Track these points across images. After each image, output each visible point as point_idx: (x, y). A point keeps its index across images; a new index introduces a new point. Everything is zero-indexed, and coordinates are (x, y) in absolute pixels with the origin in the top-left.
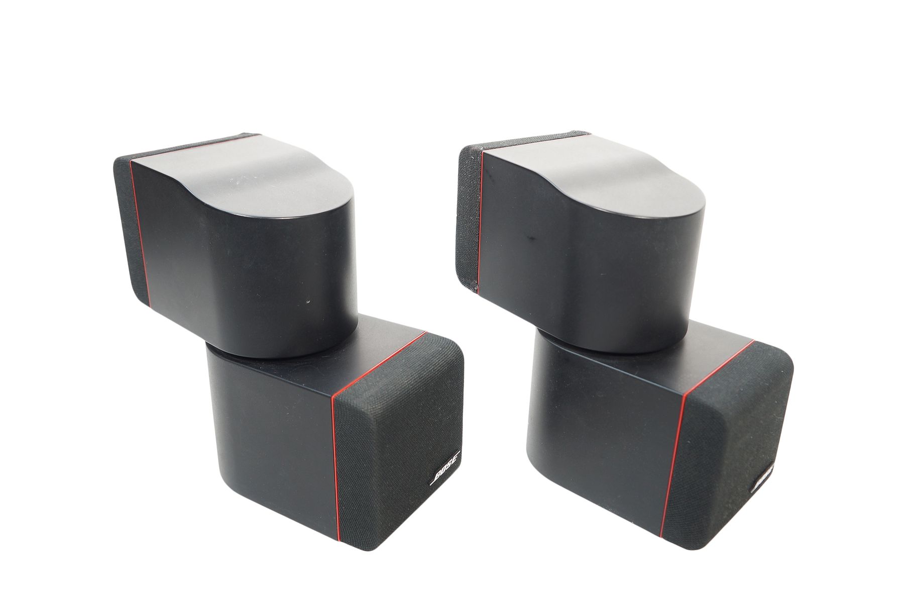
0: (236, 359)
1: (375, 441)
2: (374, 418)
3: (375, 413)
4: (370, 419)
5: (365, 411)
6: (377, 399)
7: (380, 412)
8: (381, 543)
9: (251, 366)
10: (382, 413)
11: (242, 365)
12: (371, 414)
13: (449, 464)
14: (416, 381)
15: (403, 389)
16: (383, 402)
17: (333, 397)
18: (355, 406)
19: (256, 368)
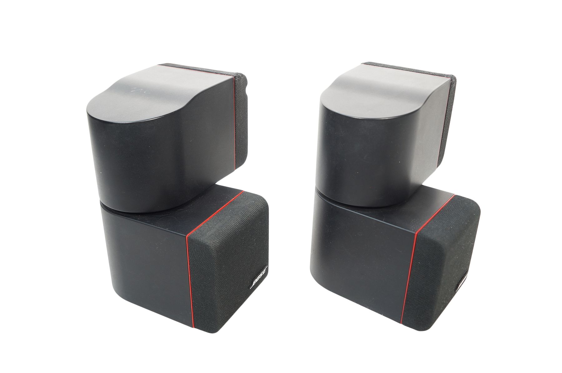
0: (121, 214)
1: (216, 264)
2: (215, 249)
3: (215, 245)
4: (212, 249)
5: (209, 245)
6: (216, 236)
7: (218, 245)
8: (221, 328)
9: (132, 218)
10: (219, 245)
11: (125, 217)
12: (213, 246)
13: (261, 275)
14: (240, 224)
15: (232, 229)
16: (220, 238)
17: (187, 236)
18: (202, 242)
19: (135, 219)
